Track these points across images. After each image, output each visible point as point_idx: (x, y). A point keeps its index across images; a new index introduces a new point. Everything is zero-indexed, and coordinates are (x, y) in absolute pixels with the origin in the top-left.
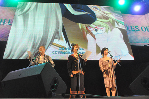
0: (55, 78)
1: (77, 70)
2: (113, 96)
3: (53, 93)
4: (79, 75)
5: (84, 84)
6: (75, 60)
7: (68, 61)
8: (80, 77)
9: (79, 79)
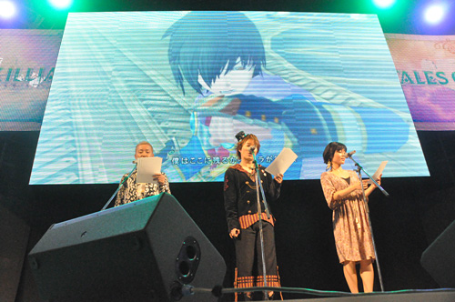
0: (190, 240)
1: (254, 212)
2: (366, 291)
3: (187, 287)
4: (261, 228)
5: (274, 254)
6: (247, 183)
7: (226, 186)
8: (263, 232)
9: (262, 241)
